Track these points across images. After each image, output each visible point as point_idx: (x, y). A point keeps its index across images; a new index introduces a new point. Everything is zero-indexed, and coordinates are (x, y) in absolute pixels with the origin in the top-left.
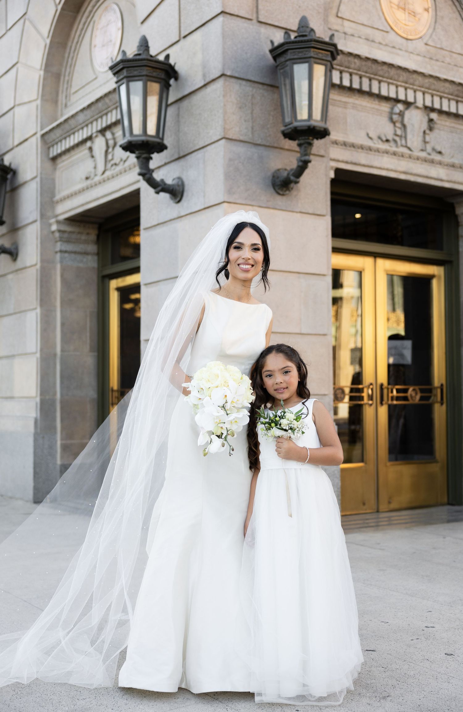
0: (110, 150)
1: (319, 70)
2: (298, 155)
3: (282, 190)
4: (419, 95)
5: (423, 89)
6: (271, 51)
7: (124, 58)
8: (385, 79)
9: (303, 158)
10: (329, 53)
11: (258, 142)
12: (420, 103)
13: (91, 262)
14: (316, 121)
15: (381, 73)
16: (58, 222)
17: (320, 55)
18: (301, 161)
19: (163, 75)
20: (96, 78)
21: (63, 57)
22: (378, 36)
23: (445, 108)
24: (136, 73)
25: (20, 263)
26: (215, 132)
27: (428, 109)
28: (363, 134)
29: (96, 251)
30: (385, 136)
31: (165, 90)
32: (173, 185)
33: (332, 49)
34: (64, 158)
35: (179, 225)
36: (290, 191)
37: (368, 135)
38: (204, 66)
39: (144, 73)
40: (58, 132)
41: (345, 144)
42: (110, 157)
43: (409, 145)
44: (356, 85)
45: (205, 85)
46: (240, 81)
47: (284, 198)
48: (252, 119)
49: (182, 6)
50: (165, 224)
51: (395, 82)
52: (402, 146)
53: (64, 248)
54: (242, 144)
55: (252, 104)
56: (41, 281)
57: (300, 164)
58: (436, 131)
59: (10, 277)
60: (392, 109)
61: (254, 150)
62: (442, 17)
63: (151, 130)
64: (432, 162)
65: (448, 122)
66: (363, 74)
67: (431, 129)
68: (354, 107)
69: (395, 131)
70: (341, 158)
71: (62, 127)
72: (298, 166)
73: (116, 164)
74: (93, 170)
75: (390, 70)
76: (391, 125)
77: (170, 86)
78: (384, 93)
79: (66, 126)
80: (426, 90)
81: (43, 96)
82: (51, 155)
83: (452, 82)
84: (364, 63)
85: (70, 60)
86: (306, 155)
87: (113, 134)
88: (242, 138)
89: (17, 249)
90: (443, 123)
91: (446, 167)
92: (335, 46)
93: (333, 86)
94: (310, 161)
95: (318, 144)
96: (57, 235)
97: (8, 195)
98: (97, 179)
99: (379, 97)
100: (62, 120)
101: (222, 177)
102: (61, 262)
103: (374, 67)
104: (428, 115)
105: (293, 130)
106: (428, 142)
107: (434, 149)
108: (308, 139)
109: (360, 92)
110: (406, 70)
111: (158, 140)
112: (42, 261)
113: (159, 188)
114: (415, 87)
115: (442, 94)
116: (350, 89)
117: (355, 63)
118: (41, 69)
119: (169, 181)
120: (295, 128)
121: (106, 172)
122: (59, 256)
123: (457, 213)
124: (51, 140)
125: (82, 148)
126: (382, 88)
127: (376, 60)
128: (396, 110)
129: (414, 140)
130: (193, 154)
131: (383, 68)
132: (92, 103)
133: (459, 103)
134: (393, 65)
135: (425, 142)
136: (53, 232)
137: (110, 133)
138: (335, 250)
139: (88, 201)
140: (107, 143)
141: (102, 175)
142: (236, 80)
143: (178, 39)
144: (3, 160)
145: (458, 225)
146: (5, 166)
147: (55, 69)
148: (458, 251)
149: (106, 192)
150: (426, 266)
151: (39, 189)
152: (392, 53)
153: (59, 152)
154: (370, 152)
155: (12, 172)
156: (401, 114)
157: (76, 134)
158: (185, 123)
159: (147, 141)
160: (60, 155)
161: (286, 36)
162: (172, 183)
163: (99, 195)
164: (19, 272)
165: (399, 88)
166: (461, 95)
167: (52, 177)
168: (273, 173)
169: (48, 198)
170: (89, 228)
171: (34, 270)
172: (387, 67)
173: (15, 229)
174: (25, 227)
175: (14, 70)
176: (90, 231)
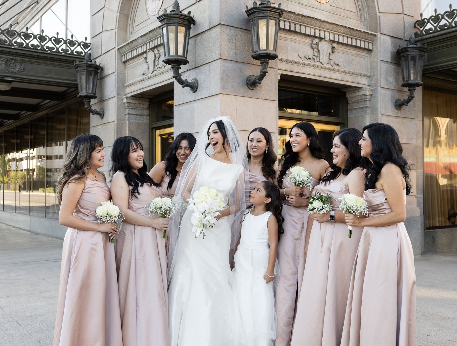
0: (157, 59)
1: (272, 23)
2: (261, 68)
3: (252, 87)
4: (327, 34)
5: (329, 31)
6: (246, 12)
7: (166, 13)
8: (308, 25)
9: (263, 71)
10: (278, 14)
11: (239, 61)
12: (327, 38)
13: (145, 120)
14: (271, 50)
15: (306, 22)
16: (127, 98)
17: (273, 15)
18: (262, 72)
19: (187, 23)
20: (149, 18)
21: (131, 5)
22: (305, 1)
23: (341, 41)
24: (172, 21)
25: (105, 120)
26: (216, 55)
27: (332, 41)
28: (296, 55)
29: (148, 114)
30: (309, 57)
31: (188, 30)
32: (192, 83)
33: (279, 11)
34: (130, 62)
35: (195, 104)
36: (256, 87)
37: (299, 55)
38: (210, 18)
39: (177, 22)
40: (127, 48)
41: (286, 61)
42: (156, 63)
43: (321, 61)
44: (293, 29)
45: (210, 29)
46: (229, 27)
47: (253, 91)
48: (236, 48)
50: (188, 103)
51: (314, 27)
52: (317, 61)
53: (130, 112)
54: (230, 62)
55: (236, 40)
56: (117, 130)
57: (262, 73)
58: (336, 53)
59: (99, 127)
60: (312, 41)
61: (236, 65)
63: (180, 53)
64: (334, 70)
65: (343, 48)
66: (297, 22)
67: (333, 52)
68: (292, 40)
69: (314, 53)
70: (284, 69)
71: (130, 45)
72: (261, 75)
73: (160, 67)
74: (147, 70)
75: (311, 20)
76: (312, 50)
77: (191, 28)
78: (308, 33)
79: (132, 45)
80: (331, 31)
81: (118, 27)
82: (123, 61)
83: (345, 27)
84: (297, 17)
85: (134, 7)
86: (265, 69)
87: (158, 51)
88: (230, 59)
89: (103, 112)
90: (340, 49)
91: (341, 73)
92: (281, 10)
93: (280, 29)
94: (267, 72)
95: (271, 62)
96: (126, 105)
97: (98, 81)
98: (149, 75)
99: (305, 35)
100: (129, 41)
101: (219, 80)
102: (129, 120)
103: (303, 19)
104: (332, 45)
105: (258, 55)
106: (331, 59)
107: (334, 63)
108: (266, 60)
109: (295, 32)
110: (320, 20)
111: (184, 58)
112: (118, 119)
113: (185, 84)
114: (325, 30)
115: (339, 33)
116: (290, 31)
117: (292, 17)
118: (118, 12)
119: (190, 81)
120: (259, 54)
121: (154, 72)
122: (128, 116)
123: (347, 97)
124: (123, 52)
125: (141, 57)
126: (307, 30)
127: (303, 15)
128: (315, 42)
129: (324, 58)
130: (203, 66)
131: (308, 19)
132: (147, 33)
133: (349, 38)
134: (312, 18)
135: (330, 59)
136: (124, 103)
137: (157, 50)
138: (281, 117)
139: (144, 87)
140: (155, 56)
141: (152, 73)
142: (227, 27)
143: (195, 2)
144: (96, 62)
145: (348, 104)
146: (97, 65)
147: (126, 12)
148: (348, 118)
149: (154, 83)
150: (330, 126)
151: (116, 79)
152: (312, 11)
153: (128, 58)
154: (300, 65)
155: (101, 69)
156: (317, 44)
157: (138, 49)
158: (199, 49)
159: (178, 59)
160: (128, 60)
161: (254, 4)
162: (192, 81)
163: (150, 84)
164: (105, 125)
165: (316, 30)
166: (350, 34)
167: (123, 72)
168: (247, 78)
169: (121, 85)
170: (144, 101)
171: (113, 124)
172: (309, 19)
173: (102, 101)
174: (108, 100)
175: (102, 11)
176: (145, 103)
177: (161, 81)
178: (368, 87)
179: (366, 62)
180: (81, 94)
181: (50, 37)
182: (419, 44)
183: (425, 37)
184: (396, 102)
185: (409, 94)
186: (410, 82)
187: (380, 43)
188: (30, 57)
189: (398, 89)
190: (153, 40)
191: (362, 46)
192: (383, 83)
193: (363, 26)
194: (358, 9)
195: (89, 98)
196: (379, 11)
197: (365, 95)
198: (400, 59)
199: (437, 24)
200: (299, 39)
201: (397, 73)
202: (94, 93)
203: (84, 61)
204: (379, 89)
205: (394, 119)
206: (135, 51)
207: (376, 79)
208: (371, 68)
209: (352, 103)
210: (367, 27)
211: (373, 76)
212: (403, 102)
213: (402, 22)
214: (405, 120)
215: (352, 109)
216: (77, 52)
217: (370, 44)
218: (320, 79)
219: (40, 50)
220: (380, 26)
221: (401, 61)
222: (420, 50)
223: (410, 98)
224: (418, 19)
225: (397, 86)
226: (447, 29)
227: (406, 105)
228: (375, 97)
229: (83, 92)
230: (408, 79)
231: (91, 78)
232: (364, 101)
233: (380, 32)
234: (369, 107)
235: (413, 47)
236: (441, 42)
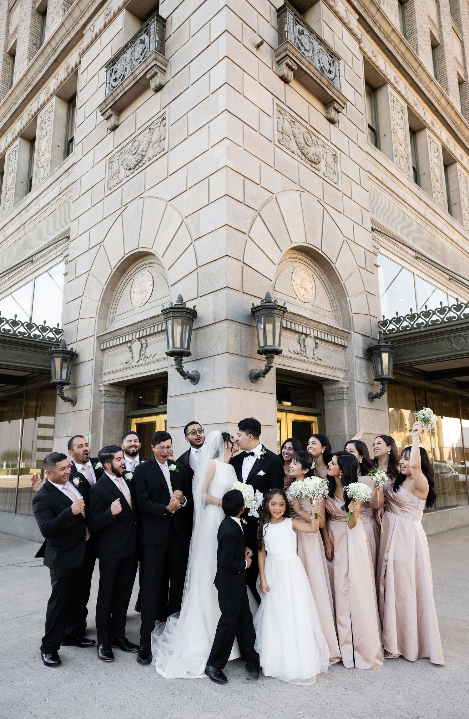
0: (143, 349)
2: (266, 363)
3: (254, 380)
4: (312, 330)
5: (313, 328)
6: (252, 309)
7: (172, 306)
8: (297, 323)
9: (269, 365)
10: (283, 312)
11: (243, 355)
12: (312, 335)
13: (121, 408)
14: (277, 346)
15: (296, 319)
16: (105, 385)
17: (279, 313)
18: (268, 366)
19: (191, 317)
20: (134, 309)
21: (112, 296)
22: (292, 300)
23: (323, 338)
24: (178, 315)
25: (77, 407)
26: (222, 349)
27: (316, 338)
28: (287, 350)
29: (124, 402)
30: (297, 352)
31: (191, 323)
32: (193, 375)
33: (284, 310)
34: (110, 350)
35: (196, 396)
36: (259, 381)
37: (289, 350)
38: (215, 313)
39: (183, 315)
40: (109, 336)
42: (143, 353)
43: (307, 356)
45: (215, 323)
46: (235, 323)
47: (255, 384)
48: (240, 343)
49: (199, 280)
50: (186, 395)
51: (302, 324)
52: (304, 356)
53: (106, 400)
54: (236, 355)
55: (240, 335)
56: (93, 419)
58: (318, 348)
59: (70, 414)
60: (300, 337)
61: (241, 359)
62: (319, 292)
63: (185, 345)
64: (318, 364)
65: (324, 345)
66: (288, 320)
67: (316, 347)
69: (301, 348)
71: (112, 334)
73: (147, 357)
74: (131, 359)
75: (300, 318)
76: (299, 345)
77: (194, 322)
78: (297, 330)
79: (115, 334)
80: (315, 328)
81: (98, 316)
82: (102, 348)
83: (327, 325)
84: (289, 314)
85: (116, 297)
86: (270, 363)
87: (146, 341)
88: (236, 353)
89: (76, 399)
90: (321, 345)
91: (323, 367)
92: (286, 308)
93: (283, 327)
94: (272, 367)
95: (276, 357)
96: (104, 392)
97: (73, 367)
98: (134, 364)
99: (295, 331)
100: (113, 330)
101: (226, 373)
102: (105, 408)
103: (293, 316)
104: (316, 341)
105: (264, 350)
107: (317, 358)
108: (272, 355)
109: (286, 329)
110: (307, 318)
111: (187, 351)
112: (94, 407)
113: (187, 376)
114: (310, 327)
115: (322, 331)
118: (99, 301)
119: (190, 373)
120: (267, 349)
121: (140, 361)
122: (104, 404)
123: (323, 389)
124: (103, 340)
125: (125, 345)
126: (296, 327)
127: (294, 313)
128: (302, 338)
129: (309, 353)
130: (206, 359)
131: (297, 317)
132: (135, 323)
133: (329, 335)
134: (301, 316)
135: (314, 354)
136: (101, 391)
137: (144, 340)
138: (279, 410)
139: (127, 375)
140: (142, 345)
141: (137, 362)
142: (233, 322)
143: (197, 297)
144: (72, 349)
145: (324, 395)
146: (73, 352)
147: (107, 302)
148: (324, 409)
149: (140, 372)
150: (309, 417)
151: (94, 366)
152: (298, 309)
153: (108, 346)
154: (290, 359)
155: (75, 355)
156: (304, 340)
157: (121, 339)
158: (201, 341)
159: (183, 351)
160: (108, 348)
161: (262, 302)
162: (193, 373)
163: (134, 373)
164: (76, 412)
165: (303, 327)
166: (330, 331)
167: (102, 360)
168: (250, 371)
169: (99, 372)
170: (121, 389)
171: (88, 413)
172: (299, 316)
173: (75, 387)
174: (83, 387)
175: (80, 299)
176: (122, 391)
177: (149, 370)
178: (346, 381)
179: (342, 358)
180: (54, 380)
181: (23, 322)
182: (390, 342)
183: (388, 336)
184: (369, 395)
185: (382, 387)
186: (384, 377)
187: (354, 341)
188: (8, 342)
189: (369, 383)
190: (141, 330)
191: (339, 343)
192: (358, 377)
193: (338, 324)
194: (333, 309)
195: (62, 384)
196: (352, 311)
197: (343, 388)
198: (372, 355)
199: (399, 325)
200: (289, 335)
201: (368, 368)
202: (68, 379)
203: (59, 348)
204: (356, 382)
205: (369, 411)
206: (118, 340)
207: (352, 374)
208: (346, 363)
209: (328, 395)
210: (341, 325)
211: (349, 370)
212: (375, 395)
213: (370, 322)
214: (376, 412)
215: (329, 401)
216: (49, 338)
217: (345, 341)
218: (307, 373)
219: (12, 334)
220: (353, 326)
221: (372, 358)
222: (390, 348)
223: (383, 391)
224: (380, 320)
225: (369, 379)
226: (410, 330)
227: (379, 398)
228: (351, 390)
229: (56, 378)
230: (381, 374)
231: (65, 365)
232: (342, 393)
233: (354, 330)
234: (346, 400)
235: (384, 345)
236: (404, 341)
